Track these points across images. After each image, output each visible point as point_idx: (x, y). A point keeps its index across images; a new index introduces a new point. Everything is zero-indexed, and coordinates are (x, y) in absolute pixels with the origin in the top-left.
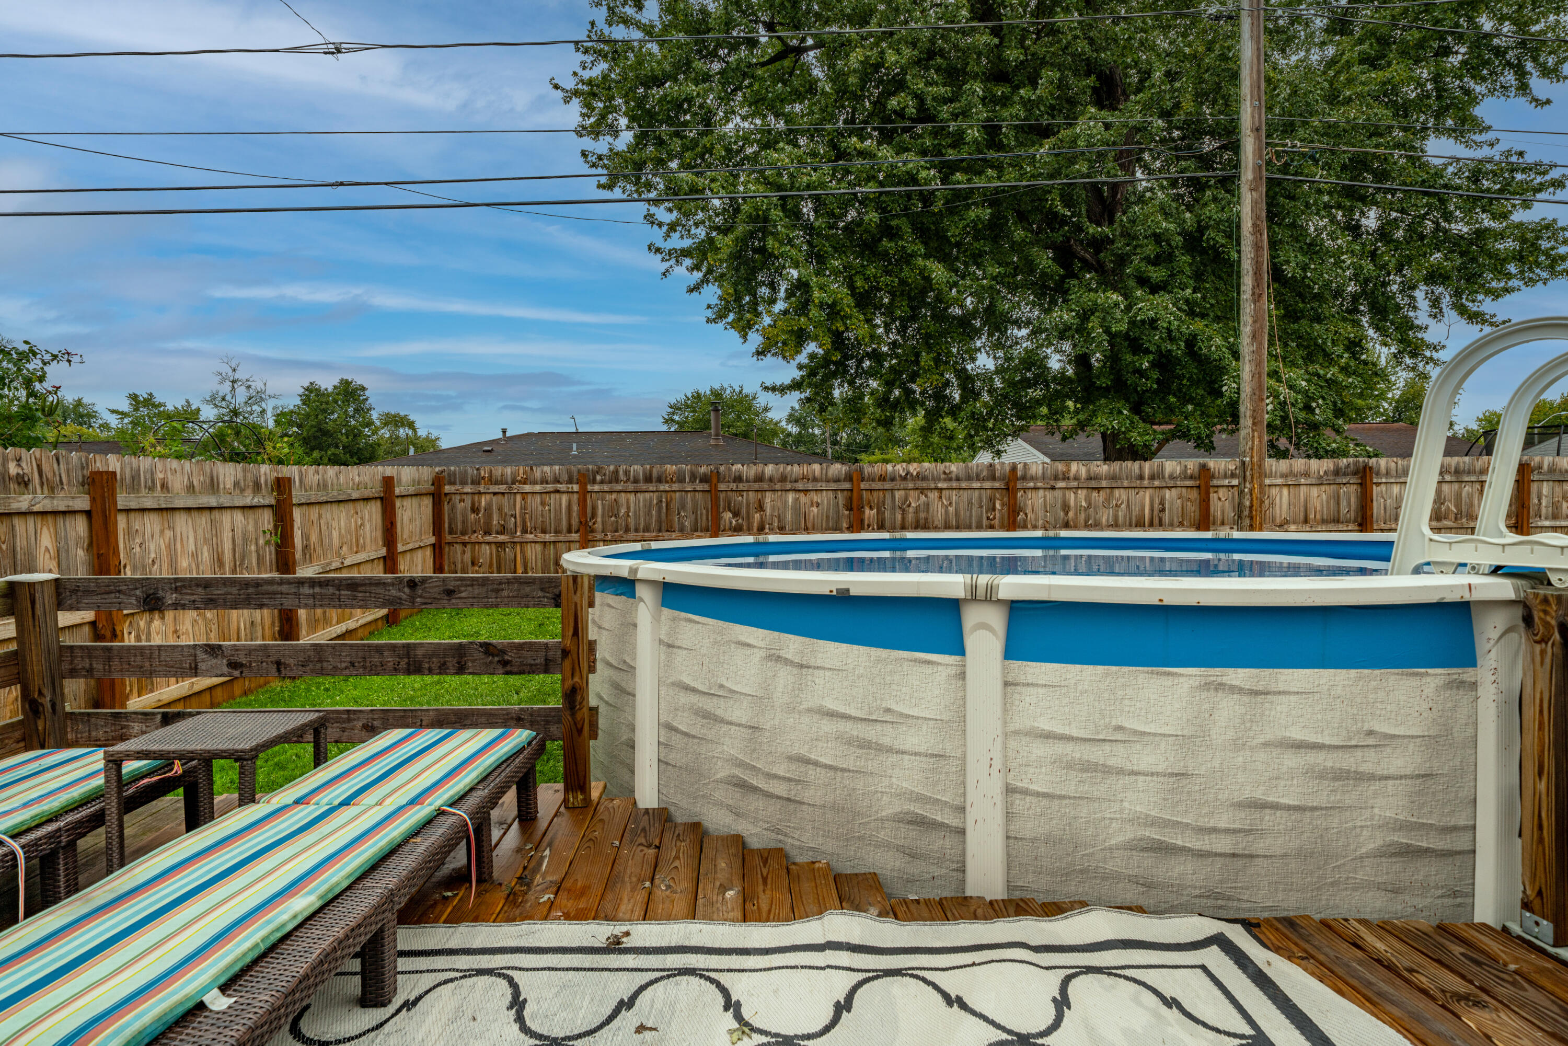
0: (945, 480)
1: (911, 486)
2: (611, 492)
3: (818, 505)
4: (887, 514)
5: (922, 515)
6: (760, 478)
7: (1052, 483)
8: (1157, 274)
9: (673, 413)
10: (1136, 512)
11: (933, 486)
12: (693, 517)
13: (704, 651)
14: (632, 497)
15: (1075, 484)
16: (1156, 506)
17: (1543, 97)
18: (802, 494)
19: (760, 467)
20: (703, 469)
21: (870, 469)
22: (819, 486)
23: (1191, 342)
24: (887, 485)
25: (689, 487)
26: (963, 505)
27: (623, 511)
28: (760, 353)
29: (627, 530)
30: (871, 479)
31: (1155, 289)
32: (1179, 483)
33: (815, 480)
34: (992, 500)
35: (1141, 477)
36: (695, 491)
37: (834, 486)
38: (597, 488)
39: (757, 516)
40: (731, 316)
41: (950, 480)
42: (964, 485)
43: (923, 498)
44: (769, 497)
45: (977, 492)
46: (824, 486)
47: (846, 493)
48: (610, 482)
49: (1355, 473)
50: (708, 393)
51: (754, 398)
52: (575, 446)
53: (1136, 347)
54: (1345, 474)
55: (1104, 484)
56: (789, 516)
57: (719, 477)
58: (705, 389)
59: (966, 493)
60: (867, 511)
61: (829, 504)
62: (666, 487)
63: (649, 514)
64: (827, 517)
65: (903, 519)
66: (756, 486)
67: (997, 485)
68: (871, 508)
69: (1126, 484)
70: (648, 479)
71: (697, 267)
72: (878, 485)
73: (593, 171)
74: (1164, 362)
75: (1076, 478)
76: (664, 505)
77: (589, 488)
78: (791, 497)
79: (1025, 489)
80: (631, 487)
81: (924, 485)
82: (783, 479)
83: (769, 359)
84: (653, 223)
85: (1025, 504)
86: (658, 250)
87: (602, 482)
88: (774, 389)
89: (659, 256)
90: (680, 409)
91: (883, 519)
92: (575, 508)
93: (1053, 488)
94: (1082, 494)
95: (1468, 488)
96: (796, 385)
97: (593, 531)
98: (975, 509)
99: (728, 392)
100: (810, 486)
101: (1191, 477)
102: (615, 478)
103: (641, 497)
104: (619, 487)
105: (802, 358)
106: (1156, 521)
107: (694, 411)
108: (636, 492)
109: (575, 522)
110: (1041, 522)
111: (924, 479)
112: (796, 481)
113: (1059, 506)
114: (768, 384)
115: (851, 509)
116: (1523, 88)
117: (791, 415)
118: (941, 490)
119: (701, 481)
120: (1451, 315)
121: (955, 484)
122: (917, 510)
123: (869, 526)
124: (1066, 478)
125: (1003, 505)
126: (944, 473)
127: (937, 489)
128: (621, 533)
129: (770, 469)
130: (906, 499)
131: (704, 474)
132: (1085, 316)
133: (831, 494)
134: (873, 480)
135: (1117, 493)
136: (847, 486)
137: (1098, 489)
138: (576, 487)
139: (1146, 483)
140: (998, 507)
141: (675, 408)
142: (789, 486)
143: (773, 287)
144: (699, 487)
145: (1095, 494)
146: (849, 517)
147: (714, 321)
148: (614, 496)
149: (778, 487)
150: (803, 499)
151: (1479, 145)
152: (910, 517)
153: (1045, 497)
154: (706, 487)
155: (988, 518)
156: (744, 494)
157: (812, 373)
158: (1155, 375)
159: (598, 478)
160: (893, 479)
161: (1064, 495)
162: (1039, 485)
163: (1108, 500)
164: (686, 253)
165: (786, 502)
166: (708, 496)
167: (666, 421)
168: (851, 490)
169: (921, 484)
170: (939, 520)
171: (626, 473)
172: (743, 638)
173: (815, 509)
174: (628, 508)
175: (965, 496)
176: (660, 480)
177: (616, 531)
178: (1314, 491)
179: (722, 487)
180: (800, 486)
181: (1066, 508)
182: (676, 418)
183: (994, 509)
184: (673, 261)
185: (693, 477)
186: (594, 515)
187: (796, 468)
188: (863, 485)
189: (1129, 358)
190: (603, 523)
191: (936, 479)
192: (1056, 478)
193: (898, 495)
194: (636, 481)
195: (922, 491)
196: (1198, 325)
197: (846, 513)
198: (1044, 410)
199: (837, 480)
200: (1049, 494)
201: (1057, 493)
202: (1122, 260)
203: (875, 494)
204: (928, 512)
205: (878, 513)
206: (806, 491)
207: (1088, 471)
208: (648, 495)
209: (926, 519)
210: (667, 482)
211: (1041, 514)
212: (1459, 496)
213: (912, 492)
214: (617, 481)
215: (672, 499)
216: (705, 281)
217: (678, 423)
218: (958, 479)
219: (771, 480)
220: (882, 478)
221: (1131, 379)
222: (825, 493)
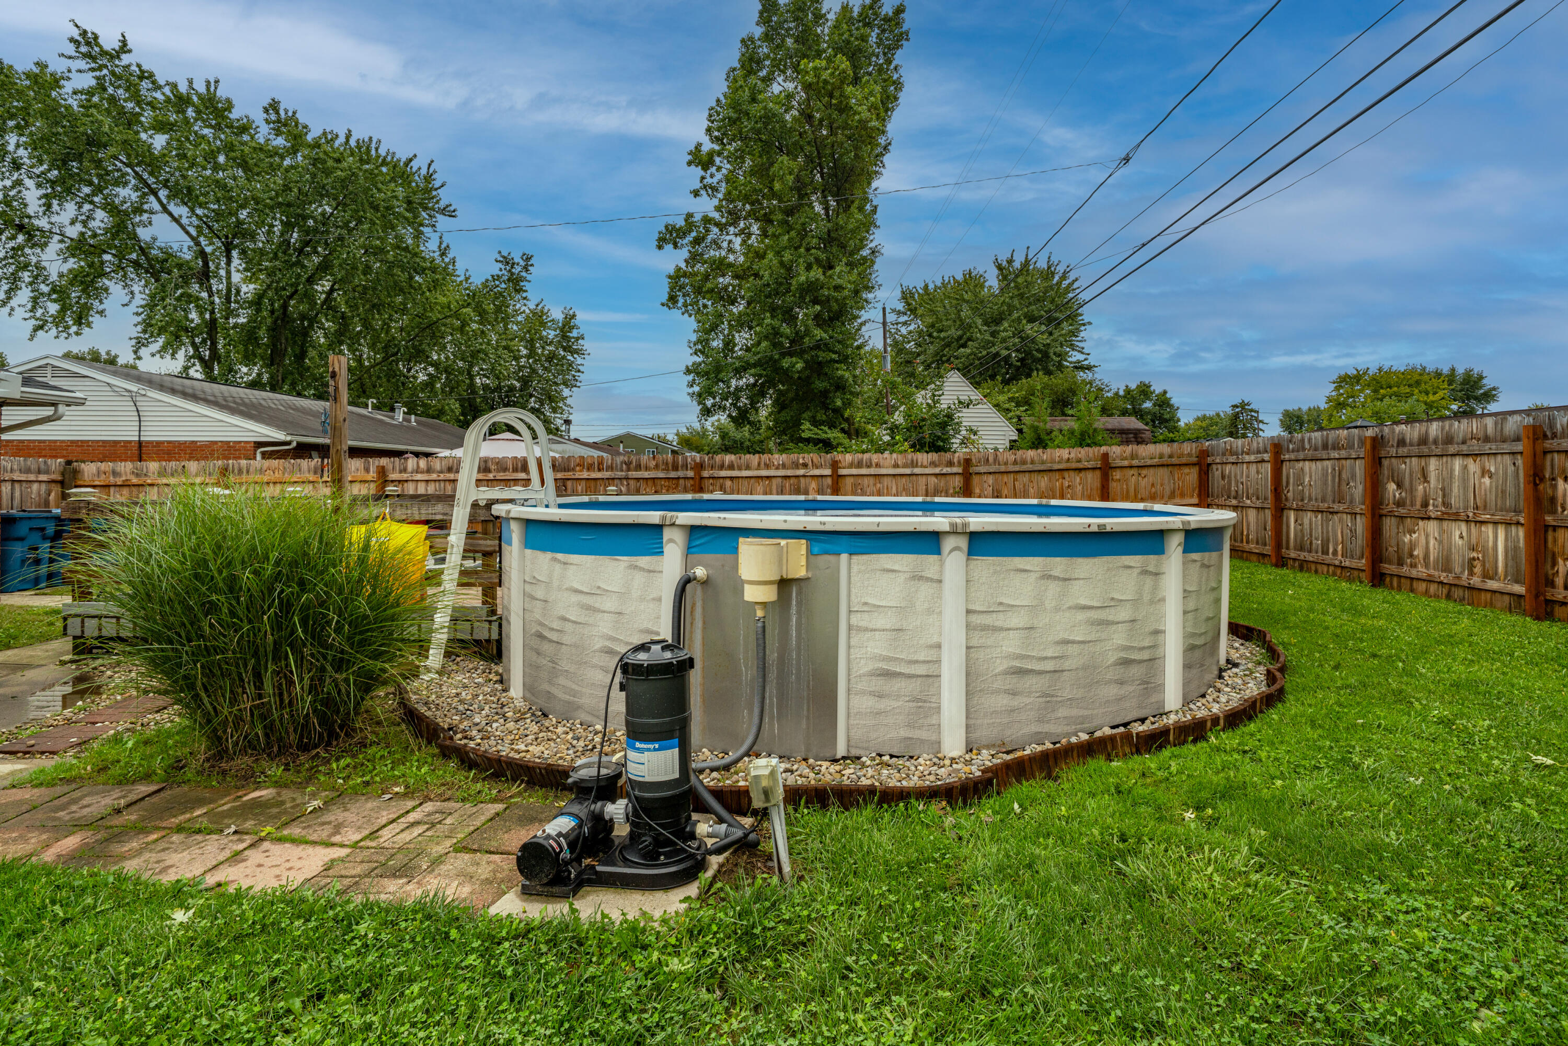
3: (1491, 477)
6: (1423, 441)
14: (1313, 465)
18: (1471, 460)
19: (1424, 427)
22: (1487, 448)
27: (1307, 480)
29: (1308, 499)
33: (1487, 439)
37: (1506, 447)
39: (1421, 489)
44: (1433, 464)
56: (1456, 489)
57: (1384, 442)
62: (1339, 454)
66: (1420, 450)
76: (1337, 475)
77: (1283, 456)
78: (1457, 463)
82: (1449, 439)
87: (1292, 449)
100: (1478, 448)
103: (1320, 465)
104: (1304, 455)
108: (1316, 460)
112: (1465, 441)
129: (1434, 428)
133: (1508, 459)
142: (1452, 449)
149: (1443, 450)
150: (1473, 467)
156: (1408, 460)
159: (1290, 445)
165: (1452, 472)
171: (1310, 440)
173: (1487, 484)
174: (1309, 477)
176: (1334, 447)
177: (1301, 500)
179: (1386, 452)
180: (1465, 448)
186: (1287, 484)
187: (1466, 422)
188: (1549, 445)
190: (1293, 491)
194: (1316, 449)
206: (1476, 456)
208: (1325, 463)
210: (1339, 449)
215: (1343, 467)
219: (1435, 442)
222: (1499, 457)
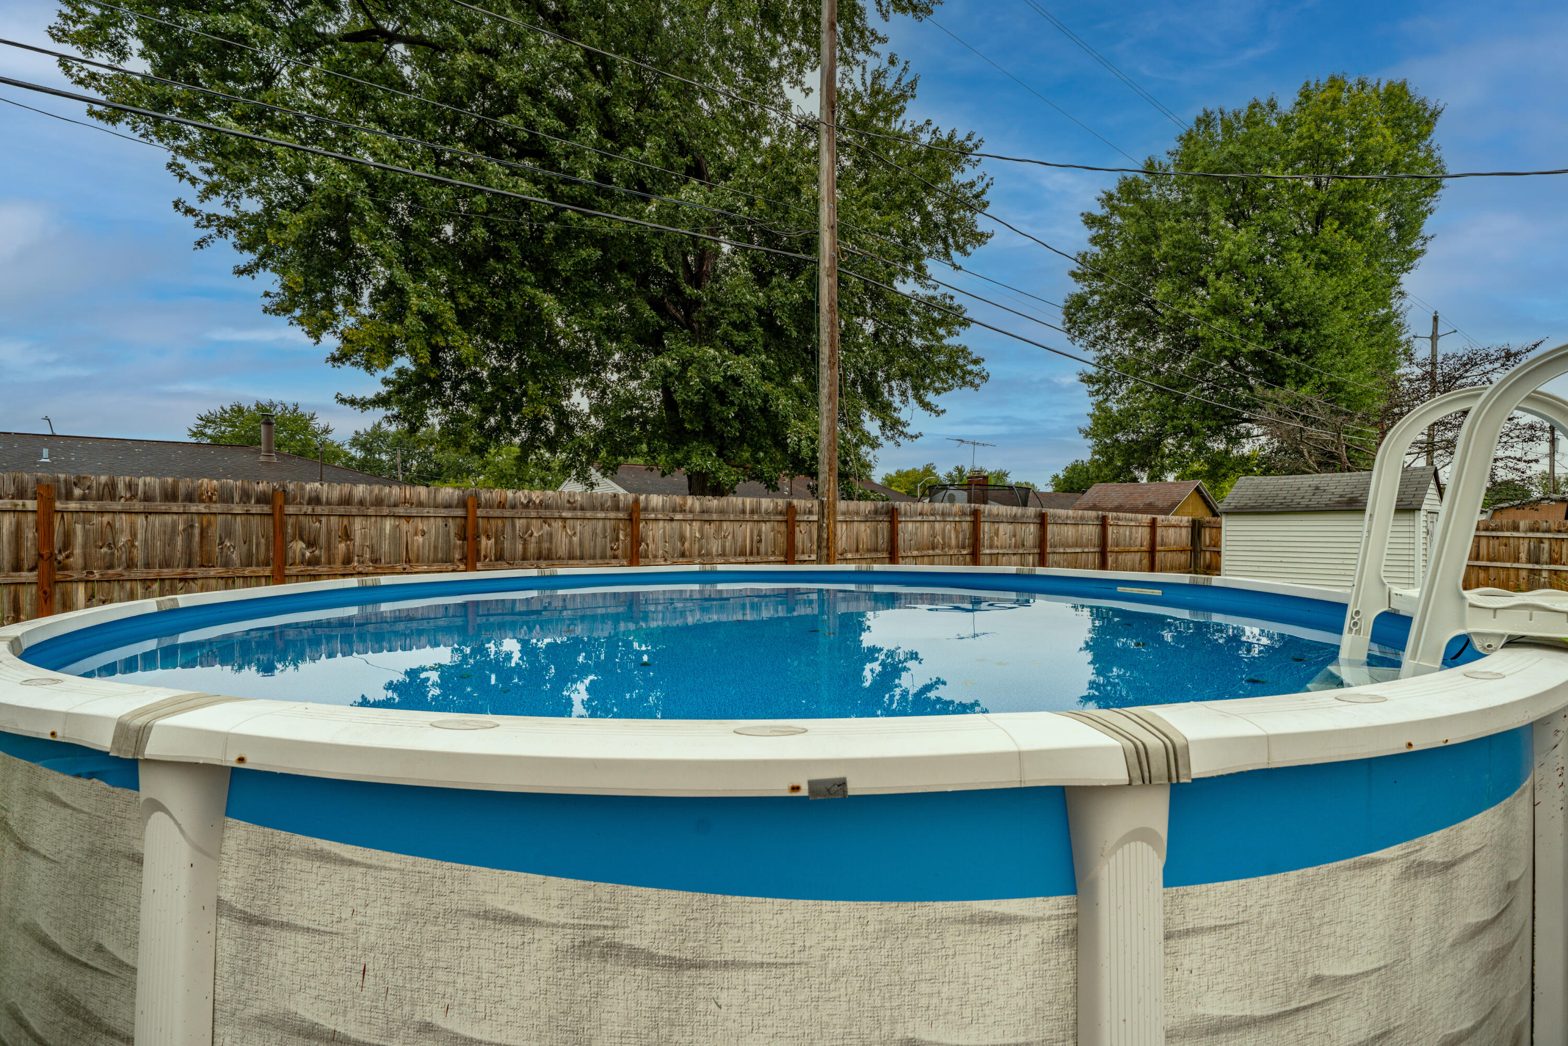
0: (569, 509)
1: (533, 514)
2: (102, 513)
3: (423, 533)
4: (507, 545)
5: (546, 545)
6: (346, 501)
7: (671, 515)
8: (740, 338)
9: (205, 426)
10: (739, 544)
11: (557, 515)
12: (245, 548)
13: (370, 936)
14: (140, 520)
15: (690, 516)
16: (755, 538)
17: (958, 264)
18: (403, 521)
19: (346, 488)
20: (262, 487)
21: (488, 495)
22: (425, 512)
23: (766, 398)
24: (507, 513)
25: (238, 509)
26: (587, 535)
27: (123, 539)
28: (338, 359)
29: (131, 565)
30: (489, 505)
31: (739, 351)
32: (772, 518)
33: (420, 504)
34: (616, 530)
35: (743, 512)
36: (248, 514)
37: (444, 512)
38: (73, 506)
39: (342, 546)
40: (298, 312)
41: (575, 509)
42: (588, 514)
43: (546, 527)
44: (358, 524)
45: (601, 522)
46: (432, 512)
47: (458, 520)
48: (100, 498)
49: (887, 513)
50: (253, 407)
51: (312, 418)
52: (45, 452)
53: (722, 397)
54: (881, 514)
55: (715, 517)
56: (386, 547)
57: (287, 498)
58: (249, 404)
59: (590, 522)
60: (484, 540)
61: (437, 533)
62: (202, 508)
63: (171, 542)
64: (436, 547)
65: (525, 549)
66: (342, 510)
67: (621, 515)
68: (488, 537)
69: (732, 518)
70: (170, 496)
71: (251, 247)
72: (497, 512)
73: (80, 90)
74: (743, 414)
75: (691, 511)
76: (197, 531)
77: (59, 505)
78: (388, 524)
79: (646, 520)
80: (138, 506)
81: (548, 514)
82: (379, 502)
83: (346, 368)
84: (181, 176)
85: (647, 535)
86: (189, 211)
87: (84, 498)
88: (353, 402)
89: (191, 220)
90: (214, 422)
91: (502, 550)
92: (30, 534)
93: (672, 520)
94: (696, 525)
95: (948, 527)
96: (381, 401)
97: (64, 568)
98: (599, 539)
99: (279, 409)
100: (414, 511)
101: (781, 513)
102: (110, 491)
103: (156, 520)
104: (117, 506)
105: (390, 373)
106: (755, 551)
107: (233, 425)
108: (147, 514)
109: (29, 553)
110: (661, 552)
111: (548, 507)
112: (396, 505)
113: (676, 536)
114: (345, 395)
115: (464, 538)
116: (947, 255)
117: (355, 439)
118: (565, 519)
119: (258, 501)
120: (912, 402)
121: (579, 514)
122: (540, 541)
123: (485, 557)
124: (682, 511)
125: (626, 535)
126: (569, 502)
127: (561, 518)
128: (119, 570)
129: (360, 490)
130: (528, 528)
131: (264, 493)
132: (685, 364)
133: (439, 521)
134: (491, 507)
135: (725, 525)
136: (460, 512)
137: (710, 522)
138: (31, 505)
139: (747, 517)
140: (621, 537)
141: (207, 421)
142: (386, 511)
143: (353, 287)
144: (256, 509)
145: (707, 526)
146: (462, 547)
147: (275, 312)
148: (107, 518)
149: (371, 511)
150: (404, 526)
151: (928, 287)
152: (532, 547)
153: (664, 528)
154: (266, 509)
155: (612, 548)
156: (324, 519)
157: (401, 390)
158: (737, 425)
159: (77, 492)
160: (513, 507)
161: (681, 527)
162: (660, 516)
163: (718, 531)
164: (231, 223)
165: (382, 530)
166: (269, 522)
167: (194, 434)
168: (465, 518)
169: (543, 513)
170: (563, 550)
171: (130, 486)
172: (499, 903)
173: (420, 539)
174: (134, 535)
175: (589, 526)
176: (190, 498)
177: (111, 567)
178: (863, 526)
179: (290, 509)
180: (401, 511)
181: (682, 539)
182: (209, 431)
183: (617, 539)
184: (213, 231)
185: (246, 496)
186: (67, 544)
187: (396, 490)
188: (479, 512)
189: (717, 407)
190: (85, 556)
191: (559, 508)
192: (674, 511)
193: (519, 523)
194: (147, 498)
195: (545, 520)
196: (768, 387)
197: (459, 542)
198: (644, 447)
199: (448, 506)
200: (668, 525)
201: (675, 524)
202: (713, 323)
203: (493, 522)
204: (551, 542)
205: (496, 543)
206: (408, 518)
207: (701, 504)
208: (168, 519)
209: (550, 550)
210: (202, 501)
211: (661, 544)
212: (944, 530)
213: (534, 521)
214: (113, 497)
215: (209, 524)
216: (261, 263)
217: (210, 437)
218: (582, 509)
219: (361, 503)
220: (501, 505)
221: (719, 426)
222: (432, 520)
